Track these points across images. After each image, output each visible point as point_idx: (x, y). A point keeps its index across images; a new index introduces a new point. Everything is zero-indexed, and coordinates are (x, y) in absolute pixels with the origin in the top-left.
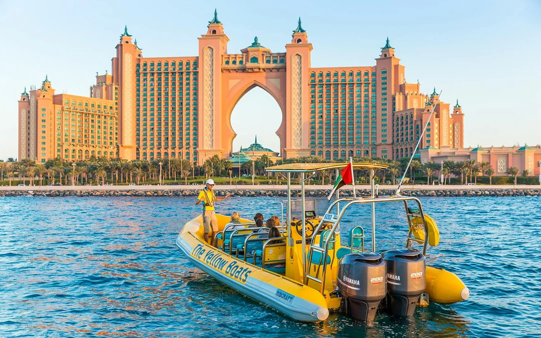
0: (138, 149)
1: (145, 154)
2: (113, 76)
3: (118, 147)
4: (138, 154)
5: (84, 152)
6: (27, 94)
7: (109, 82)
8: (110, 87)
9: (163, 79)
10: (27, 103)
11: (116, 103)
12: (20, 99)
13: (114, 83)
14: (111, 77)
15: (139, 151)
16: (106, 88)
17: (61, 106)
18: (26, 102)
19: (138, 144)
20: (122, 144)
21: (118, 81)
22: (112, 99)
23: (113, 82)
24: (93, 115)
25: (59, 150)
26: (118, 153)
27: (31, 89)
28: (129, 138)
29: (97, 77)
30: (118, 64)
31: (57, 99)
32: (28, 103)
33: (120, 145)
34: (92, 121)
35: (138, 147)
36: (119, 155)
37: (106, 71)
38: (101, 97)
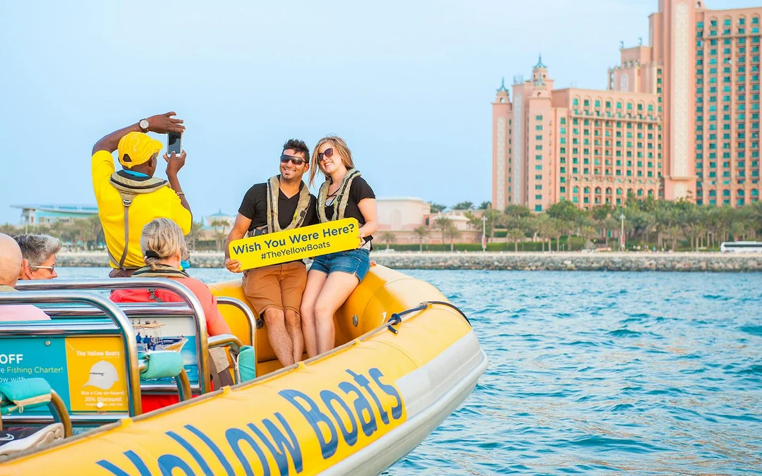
0: (699, 184)
1: (712, 192)
2: (652, 49)
3: (662, 180)
4: (699, 192)
5: (604, 191)
6: (507, 91)
7: (644, 59)
8: (647, 70)
9: (748, 49)
10: (507, 107)
11: (660, 99)
12: (494, 99)
13: (655, 62)
14: (649, 50)
15: (701, 186)
16: (639, 71)
17: (566, 109)
18: (505, 104)
19: (700, 175)
20: (669, 173)
21: (661, 57)
22: (651, 92)
23: (652, 59)
24: (619, 123)
25: (562, 189)
26: (662, 191)
27: (515, 81)
28: (682, 163)
29: (623, 51)
30: (662, 23)
31: (559, 98)
32: (509, 107)
33: (666, 176)
34: (618, 133)
35: (700, 180)
36: (663, 196)
37: (641, 39)
38: (631, 89)
